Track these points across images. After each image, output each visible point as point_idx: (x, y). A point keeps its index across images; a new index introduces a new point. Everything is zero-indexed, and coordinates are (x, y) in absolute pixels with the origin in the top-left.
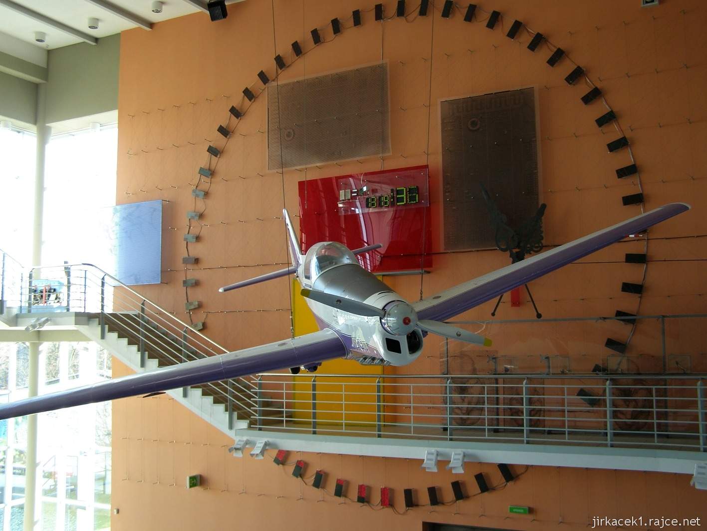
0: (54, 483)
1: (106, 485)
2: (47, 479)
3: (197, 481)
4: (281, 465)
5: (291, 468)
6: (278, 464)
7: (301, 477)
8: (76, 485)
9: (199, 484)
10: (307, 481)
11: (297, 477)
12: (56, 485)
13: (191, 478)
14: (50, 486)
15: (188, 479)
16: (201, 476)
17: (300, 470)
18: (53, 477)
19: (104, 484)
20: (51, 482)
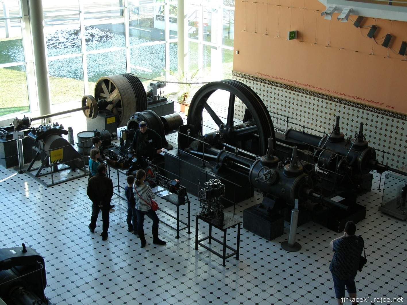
0: (196, 30)
1: (230, 34)
2: (191, 27)
3: (295, 35)
4: (359, 28)
5: (367, 30)
6: (357, 27)
7: (374, 38)
8: (210, 32)
9: (296, 37)
10: (377, 41)
11: (371, 38)
12: (197, 31)
13: (290, 33)
14: (193, 31)
15: (288, 33)
16: (298, 32)
17: (374, 32)
18: (195, 26)
19: (229, 33)
20: (194, 29)
